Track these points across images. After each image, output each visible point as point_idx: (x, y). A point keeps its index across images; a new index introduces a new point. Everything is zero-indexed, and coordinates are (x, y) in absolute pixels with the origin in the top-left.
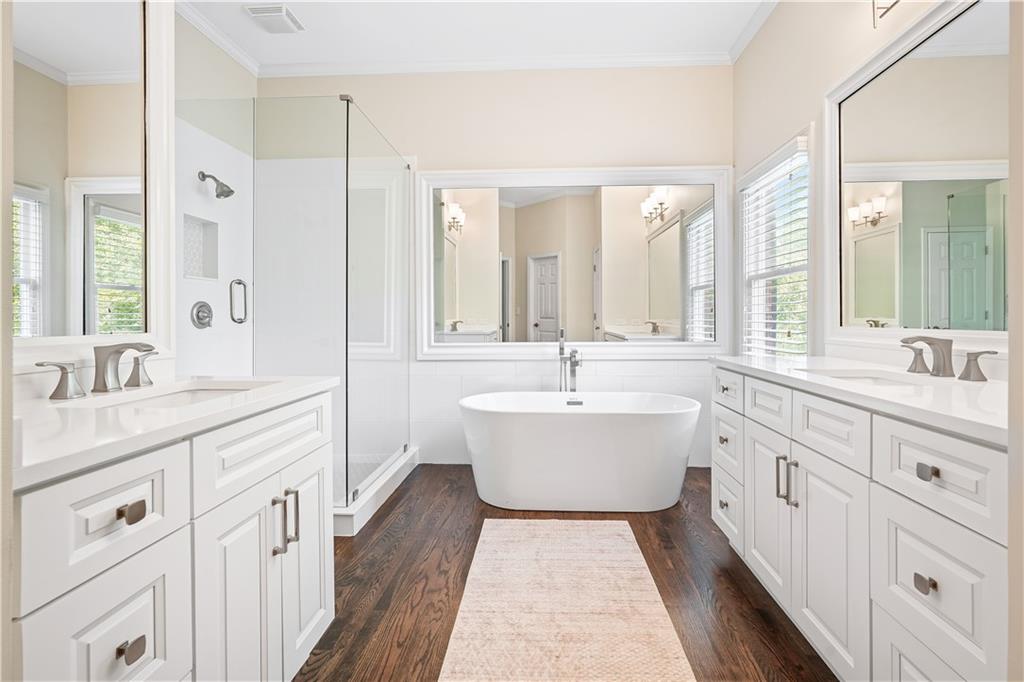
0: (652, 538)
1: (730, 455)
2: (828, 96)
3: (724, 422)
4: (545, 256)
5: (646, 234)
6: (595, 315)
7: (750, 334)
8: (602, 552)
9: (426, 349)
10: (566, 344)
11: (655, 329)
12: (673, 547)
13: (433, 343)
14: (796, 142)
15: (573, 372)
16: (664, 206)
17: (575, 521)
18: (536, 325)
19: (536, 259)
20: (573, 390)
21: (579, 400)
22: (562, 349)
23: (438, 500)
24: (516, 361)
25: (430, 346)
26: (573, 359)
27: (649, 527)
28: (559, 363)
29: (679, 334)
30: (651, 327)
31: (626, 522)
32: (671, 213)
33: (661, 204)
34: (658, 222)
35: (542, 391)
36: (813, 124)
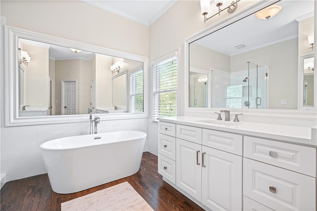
0: (139, 186)
1: (168, 151)
2: (186, 41)
3: (164, 139)
4: (70, 80)
5: (111, 77)
6: (91, 103)
7: (154, 110)
8: (125, 200)
9: (12, 120)
10: (92, 115)
11: (116, 108)
12: (148, 188)
13: (17, 117)
14: (175, 53)
15: (96, 125)
16: (120, 68)
17: (107, 189)
18: (65, 107)
19: (65, 82)
20: (96, 133)
21: (99, 137)
22: (91, 117)
23: (26, 201)
24: (68, 123)
25: (15, 118)
26: (96, 121)
27: (136, 182)
28: (90, 123)
29: (126, 110)
30: (114, 107)
31: (127, 182)
32: (122, 71)
33: (119, 67)
34: (117, 73)
35: (81, 135)
36: (180, 48)
